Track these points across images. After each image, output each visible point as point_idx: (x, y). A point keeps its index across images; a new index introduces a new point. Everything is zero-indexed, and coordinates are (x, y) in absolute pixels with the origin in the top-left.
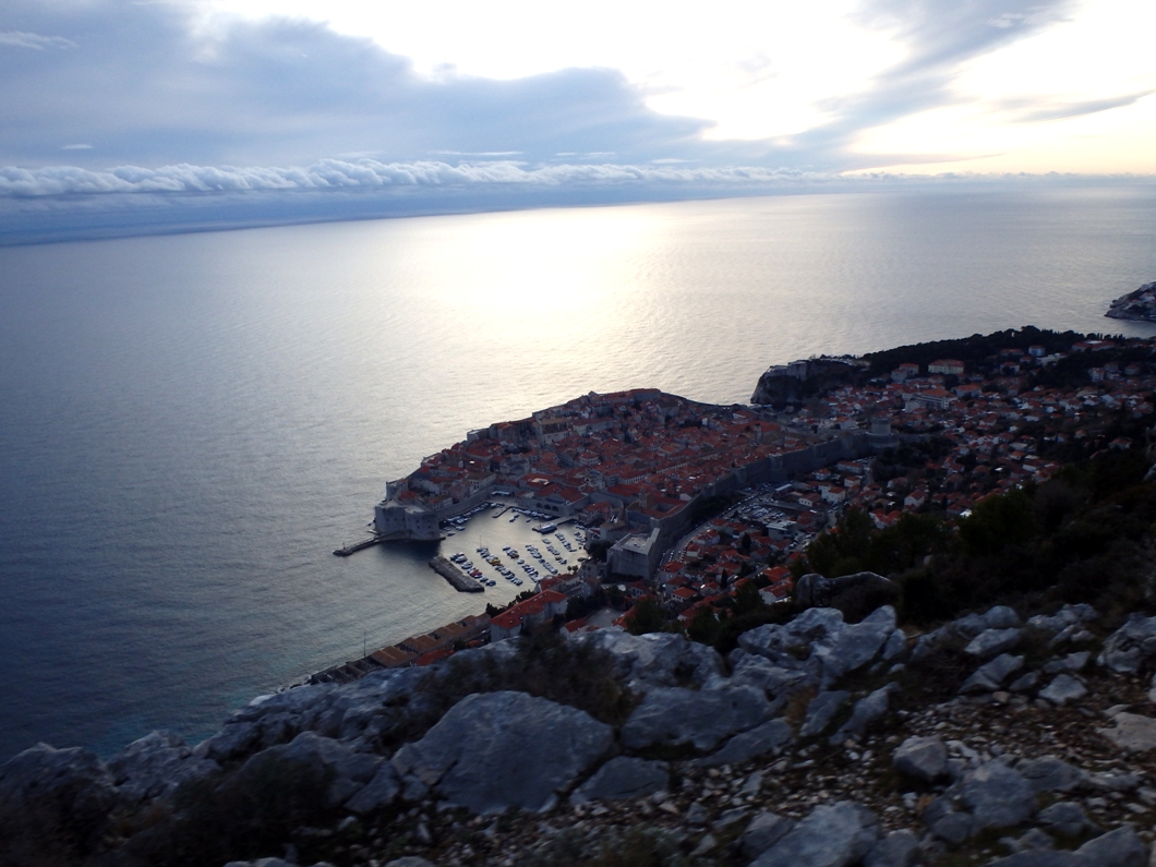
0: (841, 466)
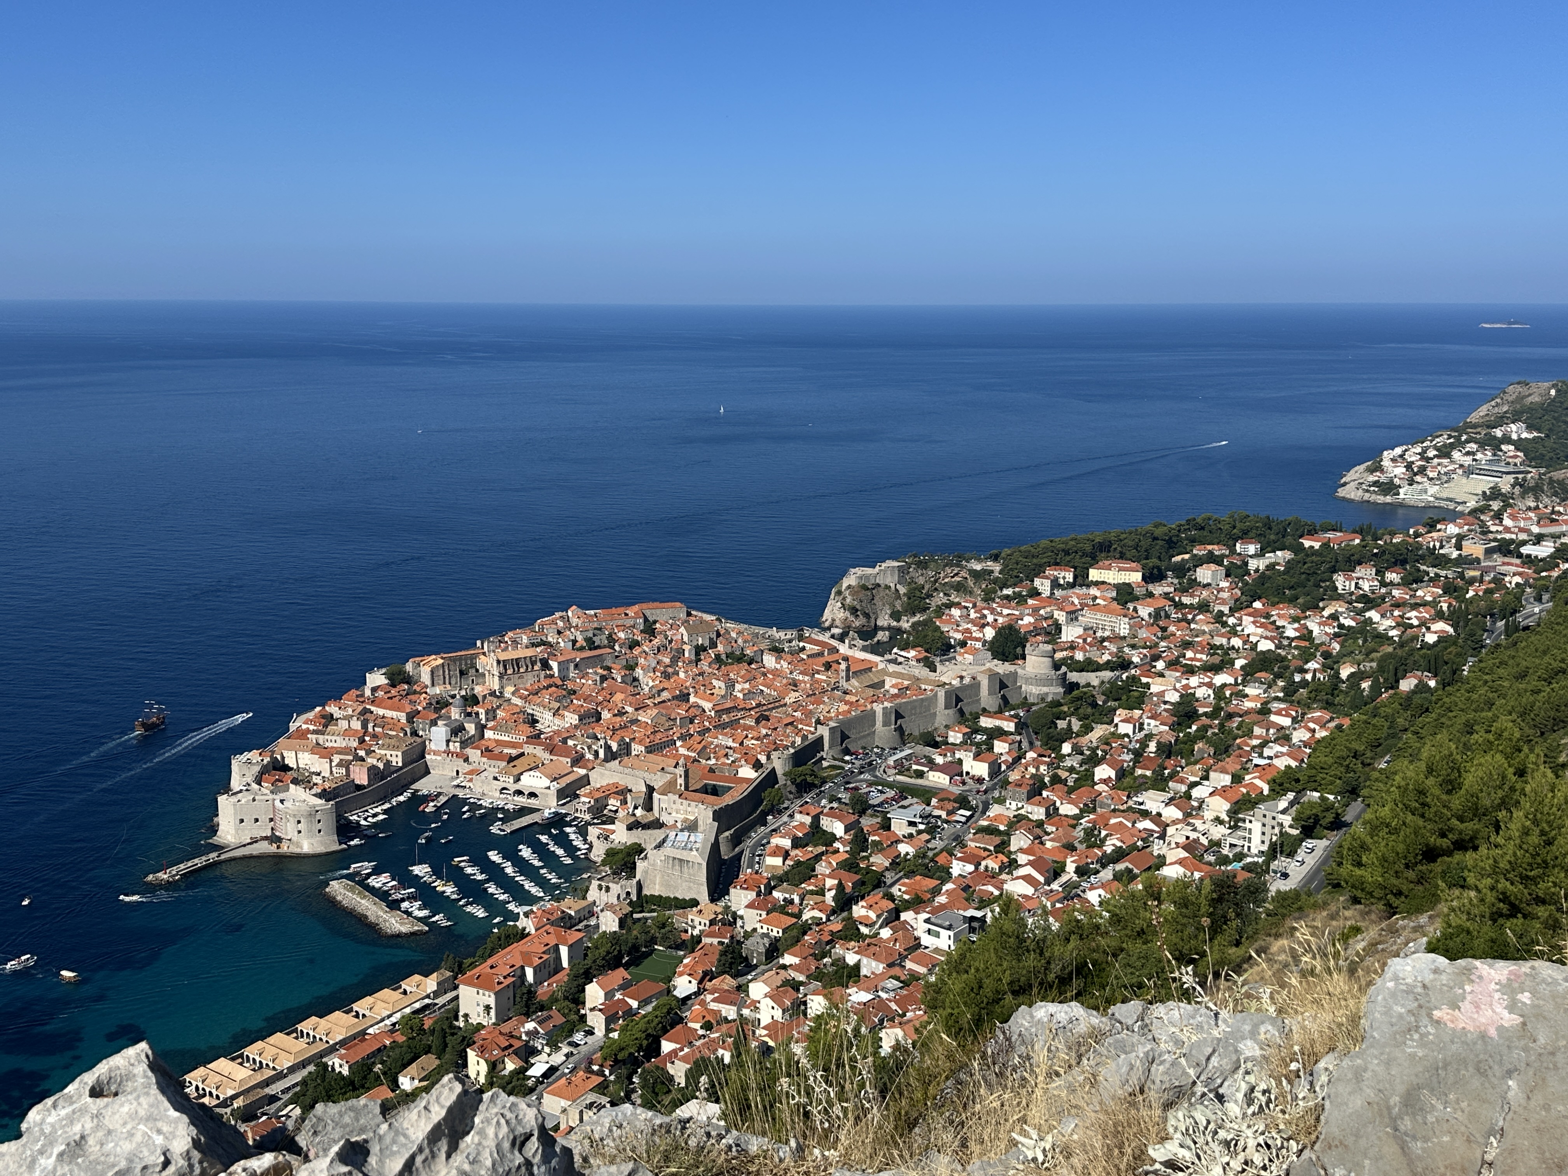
0: (985, 722)
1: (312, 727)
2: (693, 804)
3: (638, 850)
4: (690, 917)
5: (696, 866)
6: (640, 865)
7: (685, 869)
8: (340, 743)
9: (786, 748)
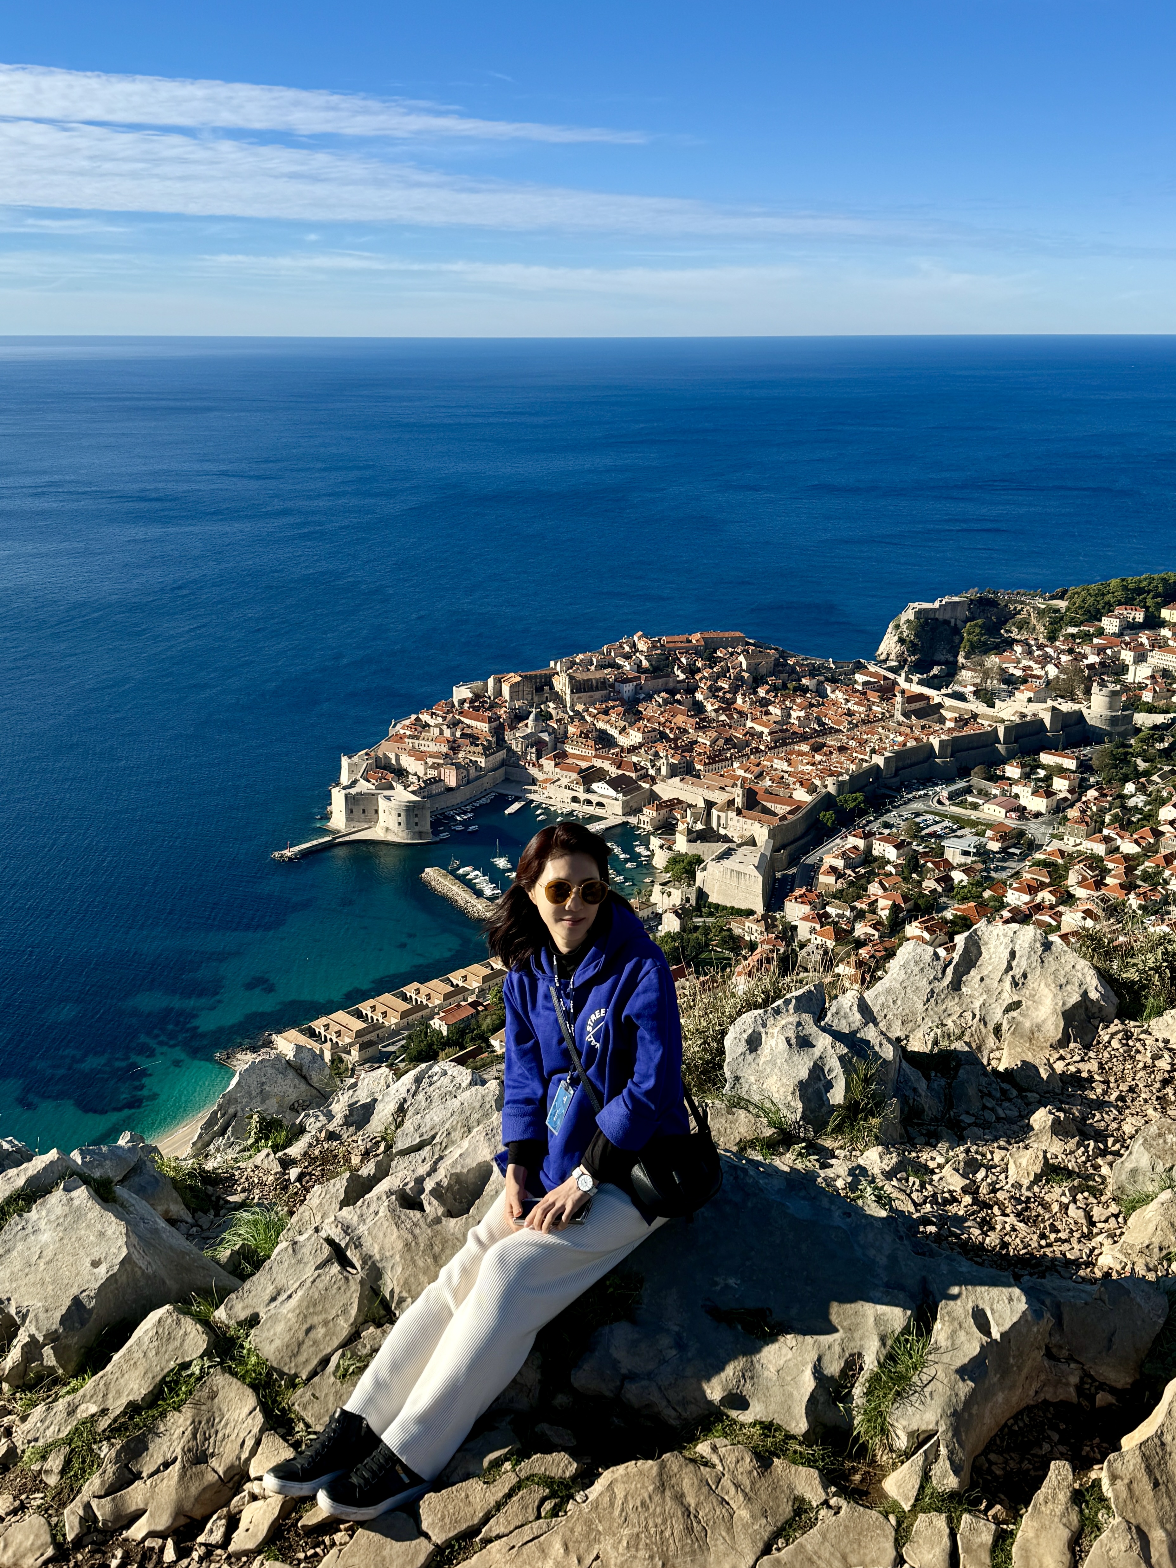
0: (1046, 758)
1: (408, 733)
2: (749, 822)
3: (699, 860)
4: (747, 924)
5: (753, 879)
6: (699, 876)
7: (742, 881)
8: (433, 748)
9: (842, 774)
